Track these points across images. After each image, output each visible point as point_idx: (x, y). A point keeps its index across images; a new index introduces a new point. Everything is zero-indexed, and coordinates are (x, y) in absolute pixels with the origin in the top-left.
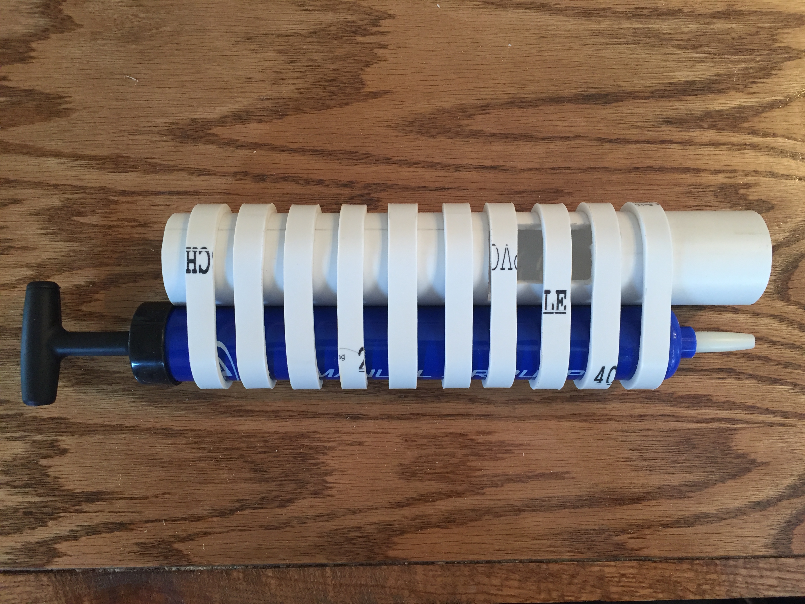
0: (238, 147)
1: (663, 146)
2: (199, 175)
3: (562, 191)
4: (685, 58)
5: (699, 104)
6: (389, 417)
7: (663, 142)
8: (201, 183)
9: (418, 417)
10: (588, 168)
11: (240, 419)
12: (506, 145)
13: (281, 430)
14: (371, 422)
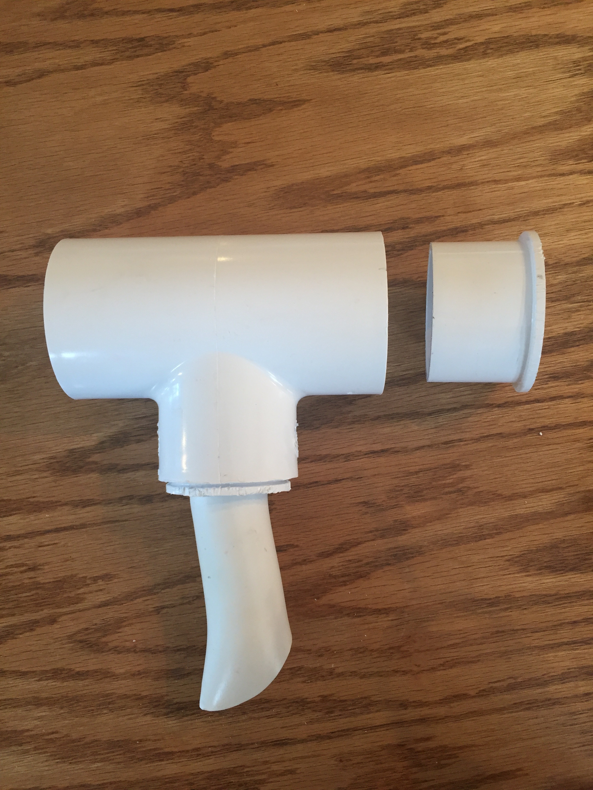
0: (119, 471)
1: (553, 403)
2: (84, 507)
3: (458, 465)
4: (560, 310)
5: (582, 355)
6: (319, 738)
7: (553, 399)
8: (87, 514)
9: (350, 733)
10: (481, 437)
11: (160, 763)
12: (391, 426)
13: (205, 769)
14: (300, 747)
